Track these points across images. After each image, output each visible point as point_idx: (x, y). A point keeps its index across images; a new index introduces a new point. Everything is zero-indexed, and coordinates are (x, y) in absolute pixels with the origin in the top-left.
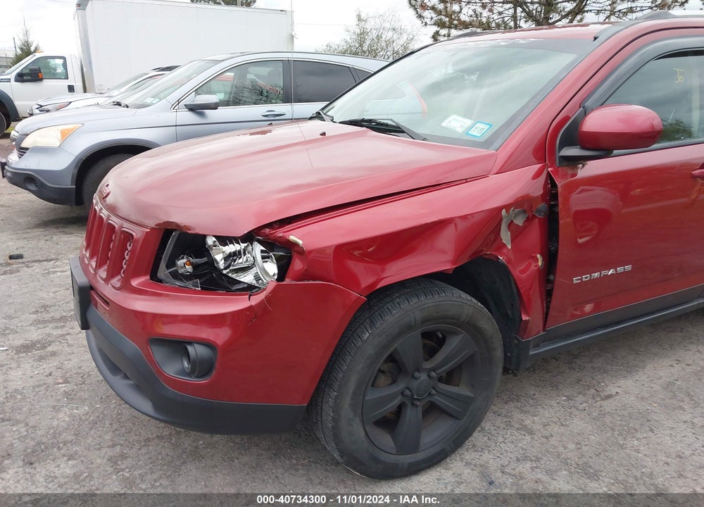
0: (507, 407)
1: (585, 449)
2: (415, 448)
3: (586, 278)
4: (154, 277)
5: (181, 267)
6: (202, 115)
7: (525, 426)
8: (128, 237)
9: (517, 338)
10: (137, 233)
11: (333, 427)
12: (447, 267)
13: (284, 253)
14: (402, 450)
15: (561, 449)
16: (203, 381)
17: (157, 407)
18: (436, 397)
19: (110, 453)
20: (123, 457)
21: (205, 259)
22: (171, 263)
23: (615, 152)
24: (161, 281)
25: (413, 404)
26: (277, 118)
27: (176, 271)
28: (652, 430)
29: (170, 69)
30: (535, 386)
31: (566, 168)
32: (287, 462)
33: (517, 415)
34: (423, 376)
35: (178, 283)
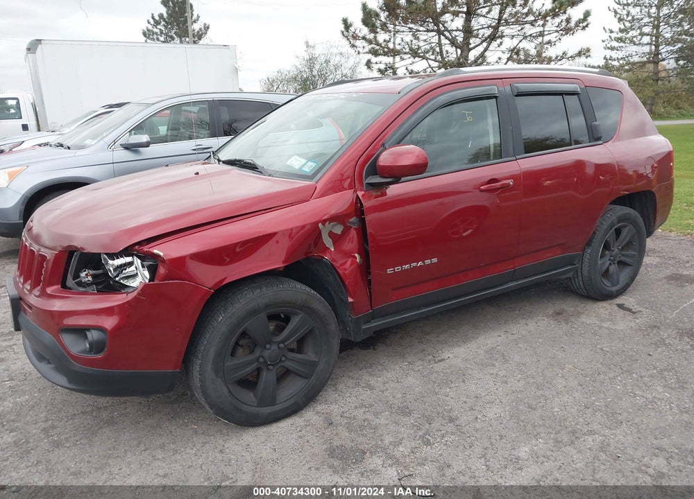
0: (360, 372)
1: (408, 396)
2: (273, 402)
3: (398, 269)
4: (64, 286)
5: (84, 278)
6: (136, 152)
7: (370, 385)
8: (43, 258)
9: (350, 316)
10: (49, 254)
11: (201, 386)
12: (279, 265)
13: (153, 263)
14: (262, 403)
15: (391, 398)
16: (100, 356)
17: (70, 380)
18: (286, 362)
19: (43, 425)
20: (53, 427)
21: (101, 271)
22: (76, 276)
23: (403, 179)
24: (70, 289)
25: (268, 369)
26: (205, 151)
27: (81, 281)
28: (464, 381)
29: (119, 105)
30: (387, 356)
31: (371, 191)
32: (181, 421)
33: (366, 377)
34: (274, 347)
35: (82, 289)
